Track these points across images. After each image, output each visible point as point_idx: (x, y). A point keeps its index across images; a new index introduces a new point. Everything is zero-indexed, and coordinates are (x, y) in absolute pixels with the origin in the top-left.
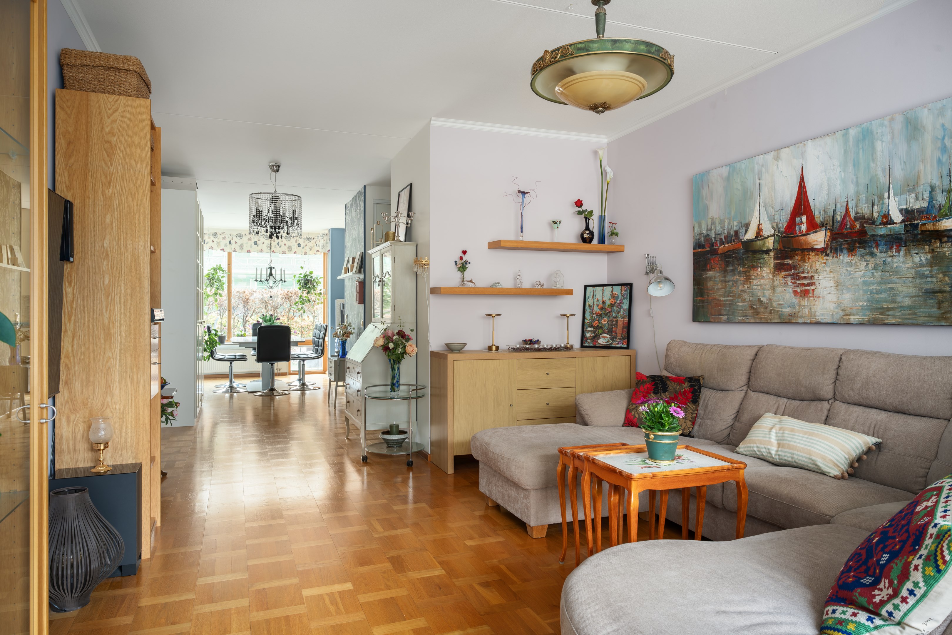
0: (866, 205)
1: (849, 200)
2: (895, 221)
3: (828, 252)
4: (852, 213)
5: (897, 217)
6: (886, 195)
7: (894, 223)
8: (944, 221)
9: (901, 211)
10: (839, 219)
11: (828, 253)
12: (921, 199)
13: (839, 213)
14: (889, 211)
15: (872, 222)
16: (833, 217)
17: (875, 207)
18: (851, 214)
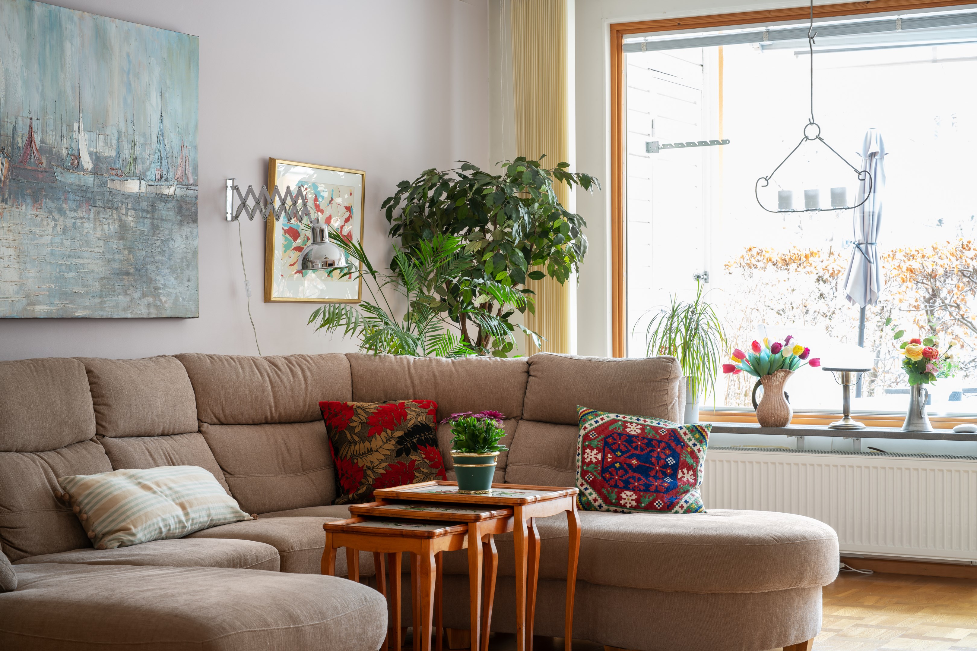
0: (54, 133)
1: (34, 118)
2: (85, 167)
3: (7, 195)
4: (37, 138)
5: (87, 163)
6: (76, 125)
7: (84, 170)
8: (130, 181)
9: (91, 154)
10: (20, 144)
11: (6, 197)
12: (109, 144)
13: (20, 134)
14: (79, 150)
15: (60, 161)
16: (13, 137)
17: (64, 140)
18: (36, 142)
